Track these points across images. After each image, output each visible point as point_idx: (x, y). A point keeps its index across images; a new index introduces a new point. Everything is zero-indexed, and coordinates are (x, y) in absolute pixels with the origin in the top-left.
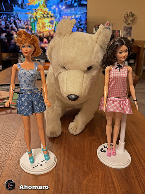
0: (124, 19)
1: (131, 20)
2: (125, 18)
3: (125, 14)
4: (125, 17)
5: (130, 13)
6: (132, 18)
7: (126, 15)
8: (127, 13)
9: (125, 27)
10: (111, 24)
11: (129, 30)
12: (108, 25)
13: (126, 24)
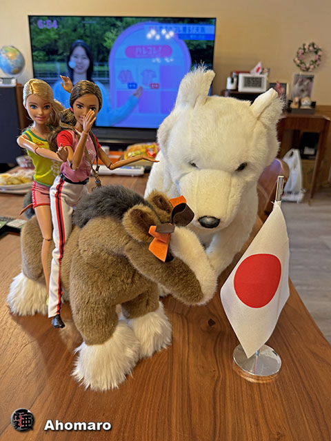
0: (296, 59)
2: (298, 56)
3: (300, 48)
4: (298, 53)
6: (314, 57)
8: (304, 45)
9: (299, 75)
10: (266, 70)
12: (260, 71)
13: (301, 69)
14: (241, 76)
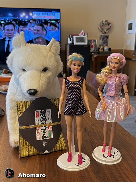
0: (100, 28)
1: (107, 29)
3: (101, 23)
5: (105, 22)
6: (108, 27)
8: (103, 21)
9: (101, 36)
10: (86, 34)
12: (83, 34)
13: (102, 33)
14: (74, 37)
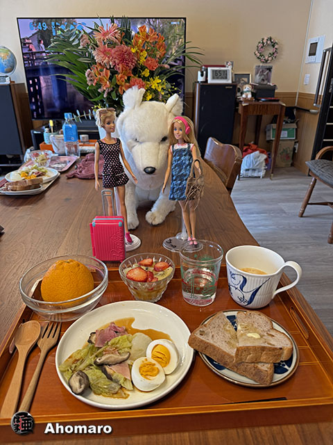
0: (257, 52)
1: (270, 54)
2: (258, 50)
3: (259, 43)
4: (258, 47)
5: (267, 40)
6: (271, 50)
7: (261, 45)
8: (263, 39)
9: (259, 66)
11: (265, 74)
13: (261, 61)
14: (209, 69)
